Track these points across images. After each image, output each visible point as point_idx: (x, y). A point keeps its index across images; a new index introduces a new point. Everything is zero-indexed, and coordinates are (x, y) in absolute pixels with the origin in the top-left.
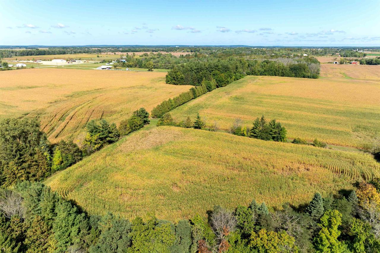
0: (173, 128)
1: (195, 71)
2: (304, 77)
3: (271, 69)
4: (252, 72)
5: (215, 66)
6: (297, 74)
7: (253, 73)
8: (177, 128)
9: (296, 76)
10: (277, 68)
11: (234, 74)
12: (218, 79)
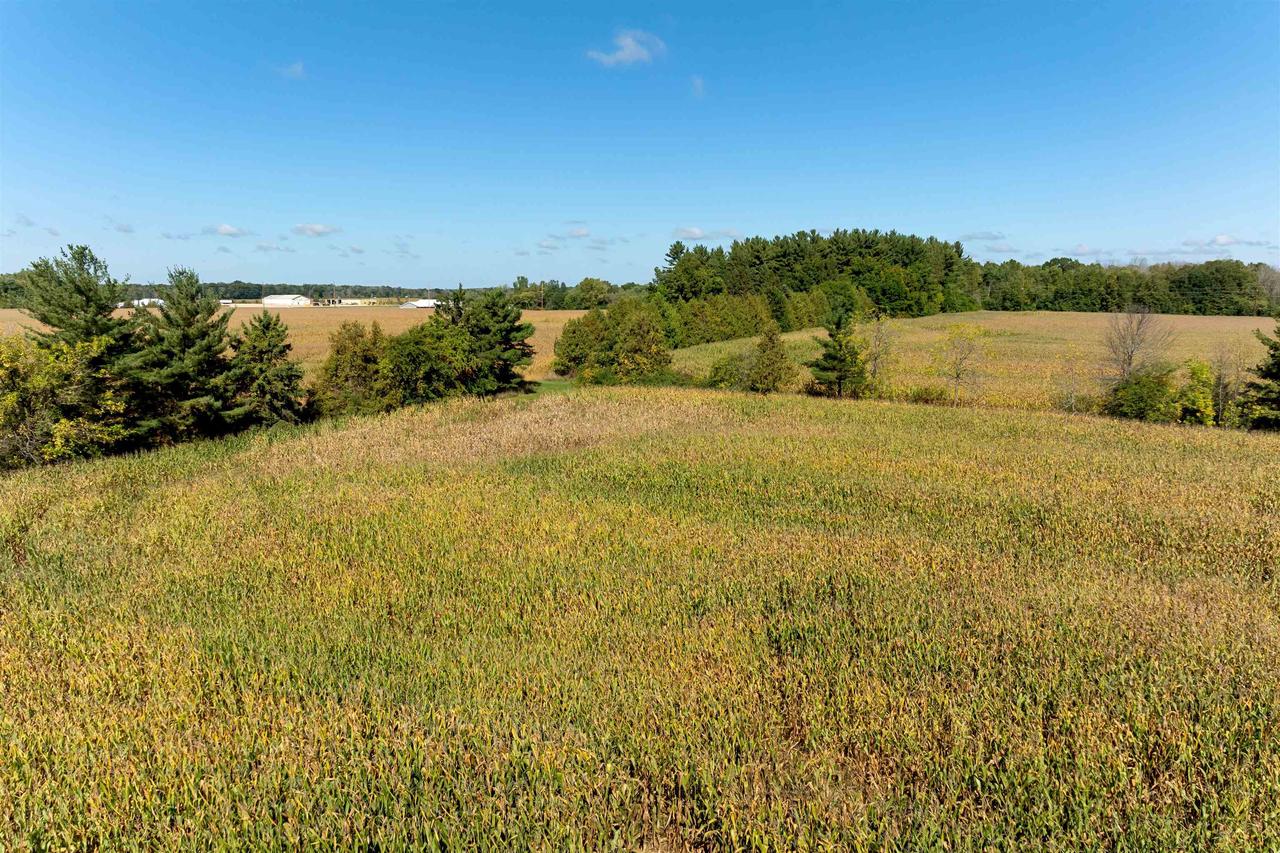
0: (667, 393)
1: (774, 264)
2: (1239, 313)
3: (1086, 287)
4: (1004, 299)
5: (861, 247)
6: (1206, 303)
7: (1008, 304)
8: (697, 396)
9: (1201, 310)
10: (1112, 281)
11: (940, 287)
12: (878, 286)
